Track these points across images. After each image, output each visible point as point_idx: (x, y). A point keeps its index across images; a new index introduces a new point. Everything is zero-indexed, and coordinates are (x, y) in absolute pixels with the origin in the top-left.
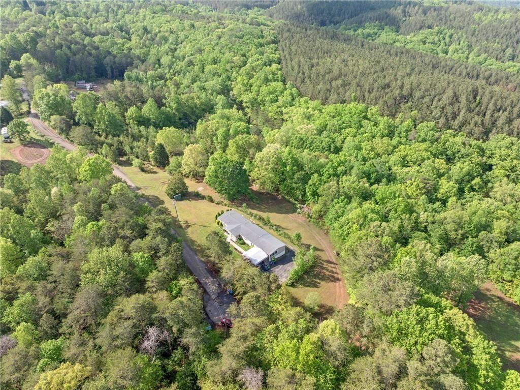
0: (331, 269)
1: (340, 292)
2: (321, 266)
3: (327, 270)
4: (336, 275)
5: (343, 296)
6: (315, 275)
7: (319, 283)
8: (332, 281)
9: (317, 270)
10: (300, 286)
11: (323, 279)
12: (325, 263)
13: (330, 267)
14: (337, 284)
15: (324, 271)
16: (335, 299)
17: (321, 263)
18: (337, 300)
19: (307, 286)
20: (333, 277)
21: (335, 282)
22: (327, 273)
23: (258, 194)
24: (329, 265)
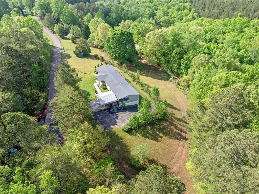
0: (180, 127)
1: (182, 152)
2: (170, 122)
3: (176, 127)
4: (183, 134)
5: (183, 157)
6: (160, 129)
7: (162, 137)
8: (177, 139)
9: (164, 124)
10: (138, 135)
11: (166, 134)
12: (176, 121)
13: (179, 124)
14: (182, 142)
15: (172, 127)
16: (173, 158)
17: (172, 120)
18: (175, 160)
19: (147, 137)
20: (181, 135)
21: (180, 140)
22: (175, 130)
23: (145, 65)
24: (180, 123)
